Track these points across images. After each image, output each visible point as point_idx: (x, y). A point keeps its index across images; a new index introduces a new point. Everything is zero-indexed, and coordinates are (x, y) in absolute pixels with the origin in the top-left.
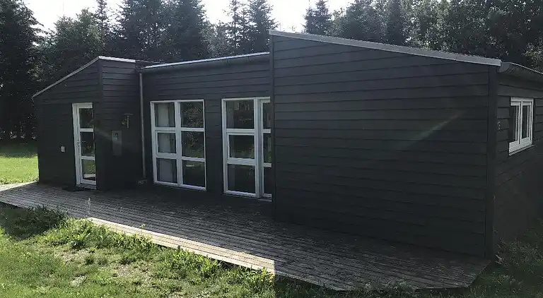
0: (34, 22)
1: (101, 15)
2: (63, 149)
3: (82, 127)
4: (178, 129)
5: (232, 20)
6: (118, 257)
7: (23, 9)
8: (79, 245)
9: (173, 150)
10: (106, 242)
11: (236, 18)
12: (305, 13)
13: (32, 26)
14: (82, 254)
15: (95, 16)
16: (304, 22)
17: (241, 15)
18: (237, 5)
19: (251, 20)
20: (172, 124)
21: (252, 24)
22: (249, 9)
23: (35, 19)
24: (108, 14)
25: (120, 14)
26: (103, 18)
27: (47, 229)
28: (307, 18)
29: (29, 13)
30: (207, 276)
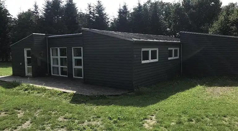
0: (9, 15)
1: (36, 12)
2: (21, 64)
3: (28, 56)
4: (59, 57)
5: (89, 13)
6: (37, 92)
7: (4, 9)
8: (26, 90)
9: (58, 64)
10: (33, 89)
11: (90, 12)
12: (118, 11)
13: (8, 16)
14: (26, 92)
15: (33, 12)
16: (118, 14)
17: (92, 11)
18: (91, 7)
19: (96, 13)
20: (57, 55)
21: (97, 15)
22: (95, 9)
23: (9, 13)
24: (39, 11)
25: (43, 11)
26: (37, 13)
27: (16, 86)
28: (119, 12)
29: (7, 11)
30: (59, 95)
